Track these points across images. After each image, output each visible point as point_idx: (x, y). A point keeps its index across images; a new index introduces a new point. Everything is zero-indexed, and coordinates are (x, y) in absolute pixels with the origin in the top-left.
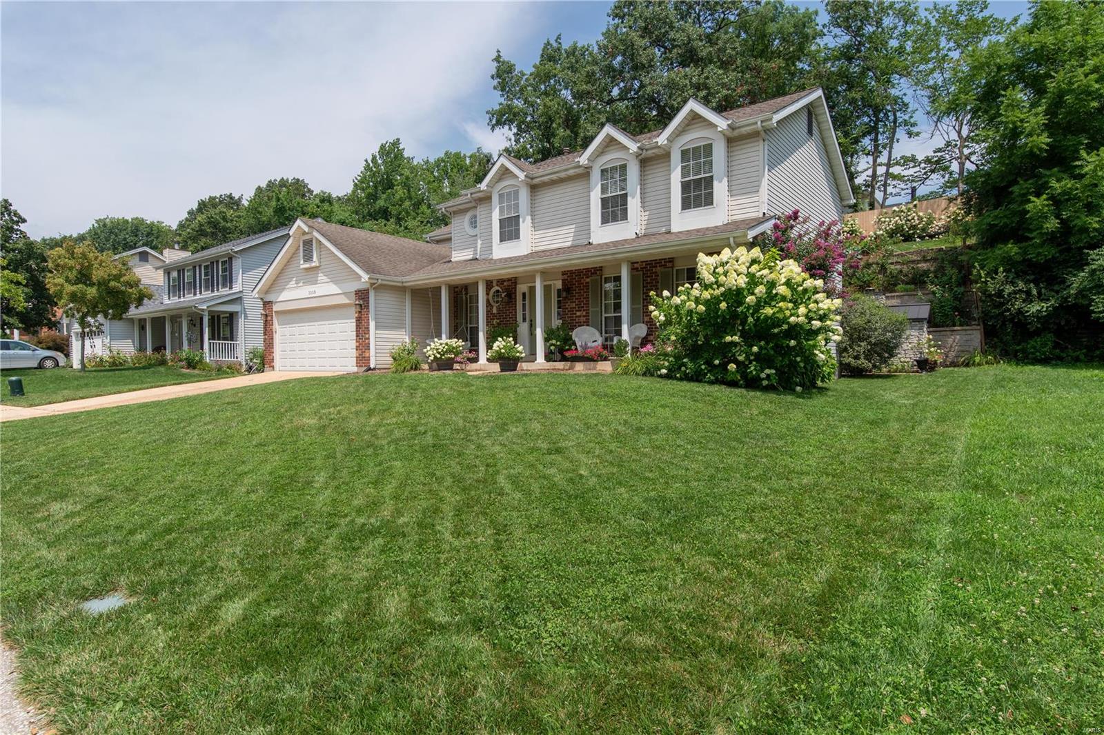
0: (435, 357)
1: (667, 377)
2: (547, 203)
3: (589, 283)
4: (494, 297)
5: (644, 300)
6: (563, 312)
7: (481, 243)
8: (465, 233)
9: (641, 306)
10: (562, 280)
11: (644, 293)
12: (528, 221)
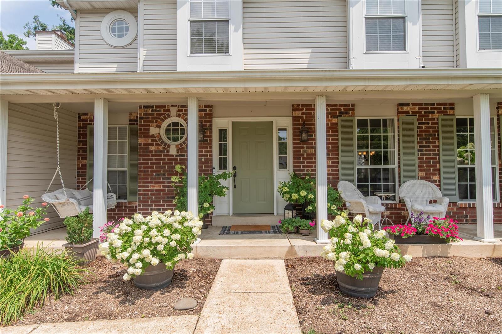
2: (264, 15)
3: (337, 124)
4: (167, 131)
5: (419, 151)
6: (294, 159)
7: (145, 53)
8: (102, 42)
9: (416, 158)
10: (293, 117)
11: (418, 143)
12: (241, 31)
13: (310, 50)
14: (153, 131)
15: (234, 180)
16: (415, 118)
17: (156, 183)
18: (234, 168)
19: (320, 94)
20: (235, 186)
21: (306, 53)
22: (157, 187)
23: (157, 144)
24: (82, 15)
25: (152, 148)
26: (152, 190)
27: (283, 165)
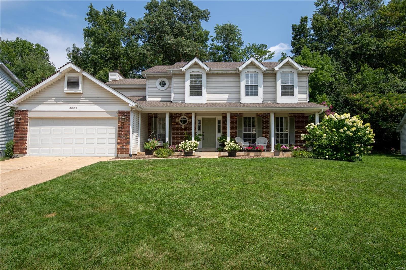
0: (190, 149)
1: (329, 159)
2: (214, 82)
3: (237, 119)
4: (181, 121)
5: (263, 128)
6: (223, 130)
7: (174, 94)
8: (156, 88)
9: (262, 130)
10: (223, 116)
11: (263, 125)
12: (206, 89)
13: (228, 94)
14: (177, 120)
15: (203, 137)
16: (262, 117)
17: (178, 137)
18: (203, 133)
19: (228, 112)
20: (203, 139)
21: (227, 95)
22: (178, 139)
23: (178, 125)
24: (149, 79)
25: (177, 126)
26: (176, 140)
27: (219, 132)
